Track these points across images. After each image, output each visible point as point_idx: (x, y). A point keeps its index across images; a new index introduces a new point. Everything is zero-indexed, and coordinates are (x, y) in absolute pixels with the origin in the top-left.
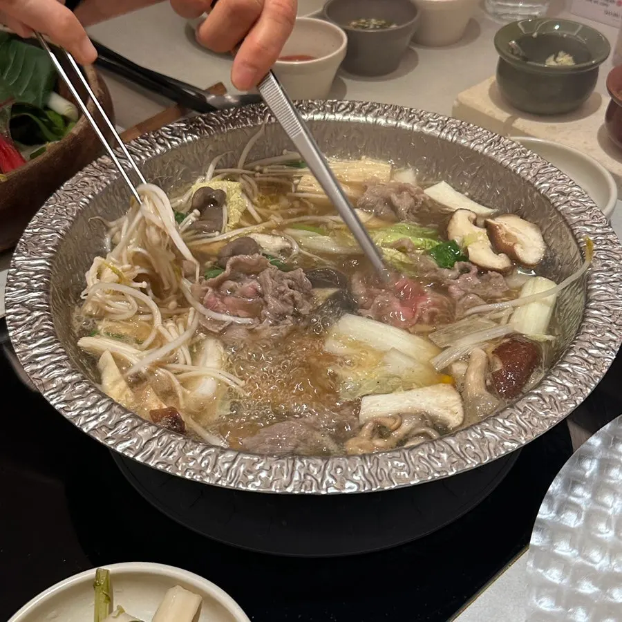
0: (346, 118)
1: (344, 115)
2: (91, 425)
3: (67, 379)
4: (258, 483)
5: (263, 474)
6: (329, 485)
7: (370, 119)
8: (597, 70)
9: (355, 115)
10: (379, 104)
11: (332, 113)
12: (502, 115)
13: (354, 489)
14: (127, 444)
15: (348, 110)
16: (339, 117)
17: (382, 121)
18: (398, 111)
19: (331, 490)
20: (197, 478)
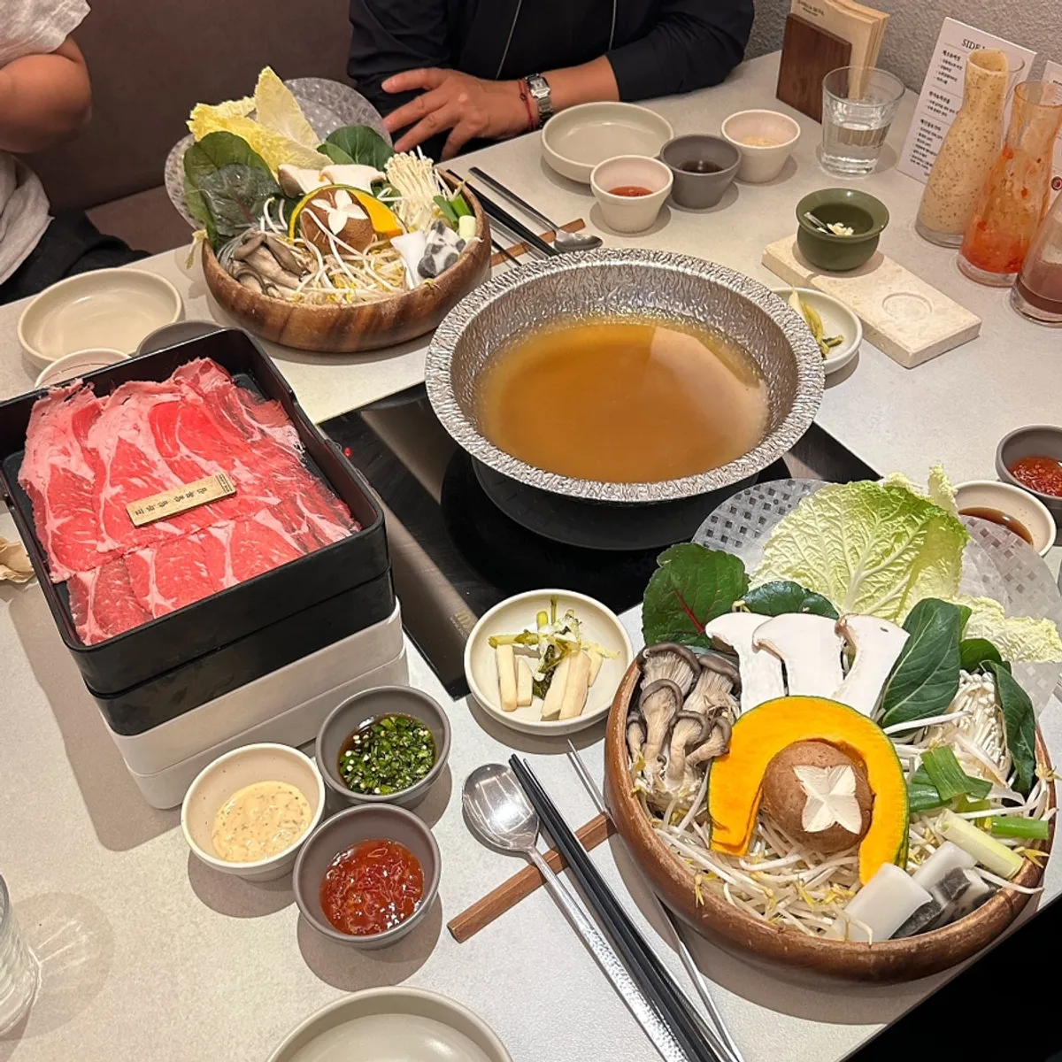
0: (663, 266)
1: (663, 264)
2: (475, 451)
3: (462, 424)
4: (564, 490)
5: (567, 486)
6: (602, 495)
7: (681, 269)
8: (878, 237)
9: (670, 265)
10: (690, 257)
11: (653, 261)
12: (805, 273)
13: (616, 499)
14: (494, 463)
15: (666, 260)
16: (658, 265)
17: (688, 271)
18: (702, 264)
19: (603, 498)
20: (531, 484)
